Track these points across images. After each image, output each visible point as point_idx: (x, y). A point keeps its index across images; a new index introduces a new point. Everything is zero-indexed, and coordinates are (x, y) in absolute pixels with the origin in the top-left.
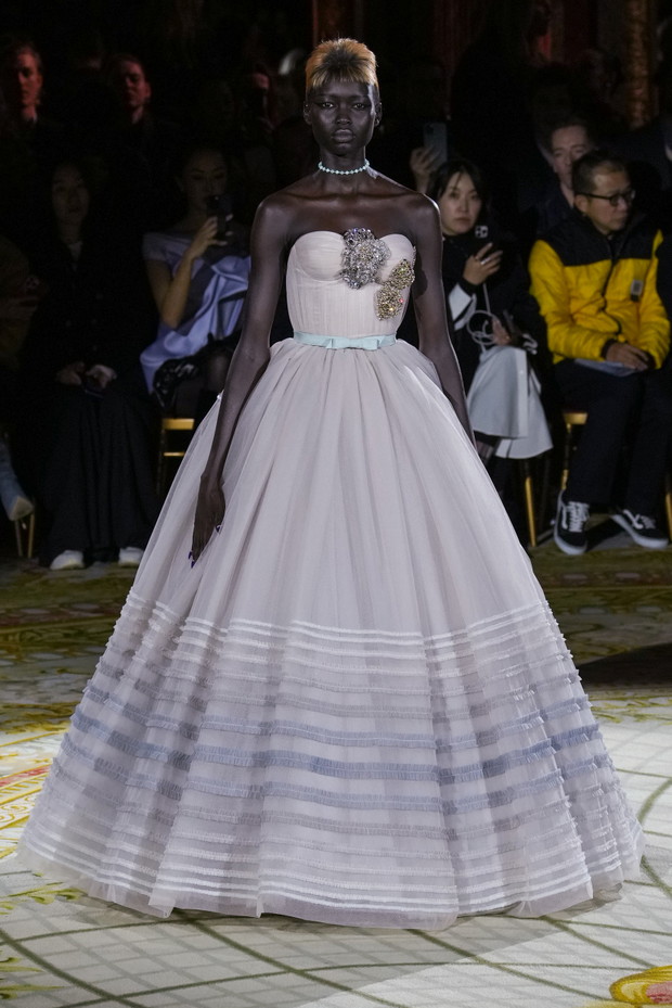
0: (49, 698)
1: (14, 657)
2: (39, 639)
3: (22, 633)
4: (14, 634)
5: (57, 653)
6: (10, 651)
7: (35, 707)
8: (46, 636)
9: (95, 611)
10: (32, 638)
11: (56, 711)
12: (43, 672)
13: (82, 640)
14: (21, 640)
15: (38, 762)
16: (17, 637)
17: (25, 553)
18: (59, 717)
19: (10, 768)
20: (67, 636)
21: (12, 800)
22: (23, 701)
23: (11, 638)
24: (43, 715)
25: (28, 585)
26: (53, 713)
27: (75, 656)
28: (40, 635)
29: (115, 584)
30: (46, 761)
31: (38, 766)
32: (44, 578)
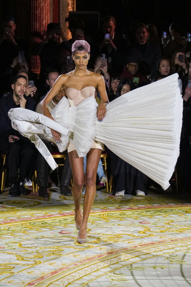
0: (115, 232)
1: (105, 220)
2: (112, 216)
3: (108, 214)
4: (105, 214)
5: (117, 220)
6: (104, 219)
7: (111, 235)
8: (114, 215)
9: (128, 208)
10: (111, 215)
11: (117, 236)
12: (113, 225)
13: (125, 216)
14: (107, 216)
15: (111, 250)
16: (106, 215)
17: (109, 191)
18: (118, 238)
19: (103, 252)
20: (120, 215)
21: (104, 261)
22: (107, 233)
23: (105, 215)
24: (113, 237)
25: (110, 200)
26: (116, 237)
27: (122, 221)
28: (113, 214)
29: (134, 201)
30: (114, 250)
31: (111, 251)
32: (114, 198)
